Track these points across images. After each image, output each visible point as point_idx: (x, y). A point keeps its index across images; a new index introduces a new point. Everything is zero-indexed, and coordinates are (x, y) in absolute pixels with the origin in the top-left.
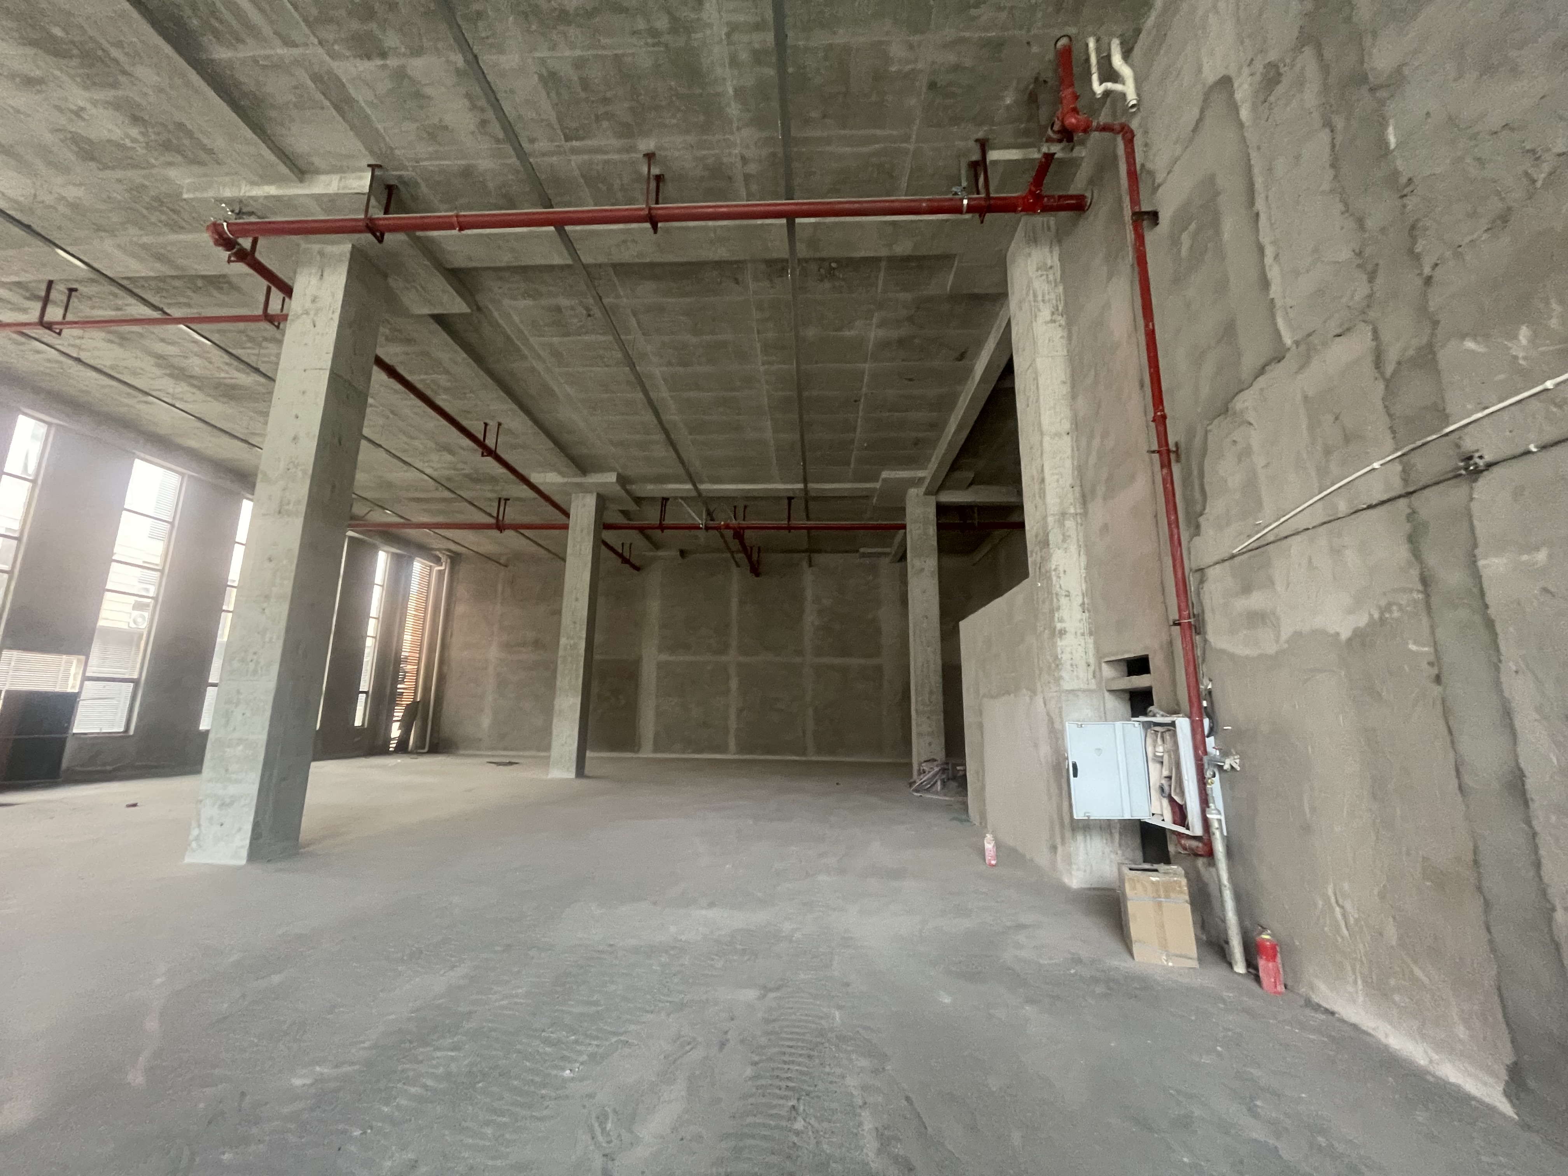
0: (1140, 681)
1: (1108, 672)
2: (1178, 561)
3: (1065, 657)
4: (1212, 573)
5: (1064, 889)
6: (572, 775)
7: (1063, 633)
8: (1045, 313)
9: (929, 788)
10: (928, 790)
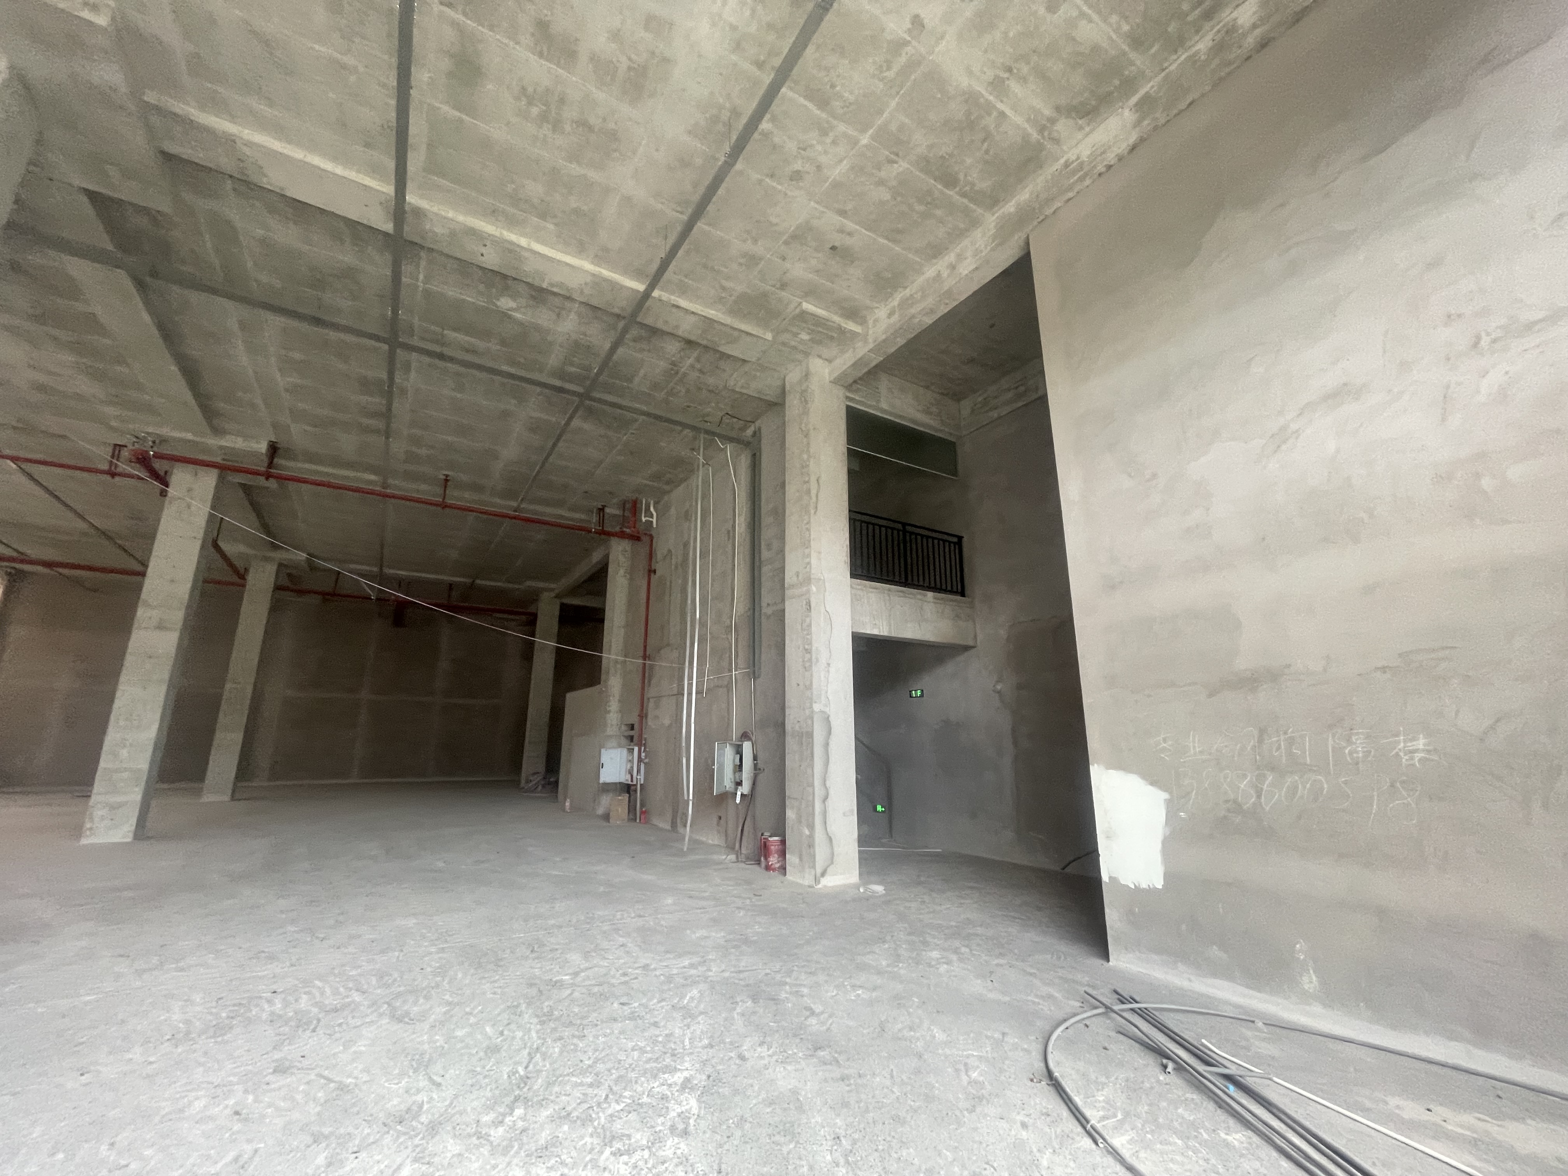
0: (632, 733)
1: (624, 728)
2: (643, 695)
3: (609, 721)
4: (651, 700)
5: (598, 816)
6: (226, 798)
7: (609, 712)
8: (622, 572)
9: (534, 790)
10: (532, 792)
